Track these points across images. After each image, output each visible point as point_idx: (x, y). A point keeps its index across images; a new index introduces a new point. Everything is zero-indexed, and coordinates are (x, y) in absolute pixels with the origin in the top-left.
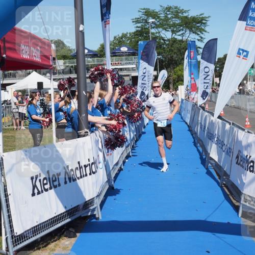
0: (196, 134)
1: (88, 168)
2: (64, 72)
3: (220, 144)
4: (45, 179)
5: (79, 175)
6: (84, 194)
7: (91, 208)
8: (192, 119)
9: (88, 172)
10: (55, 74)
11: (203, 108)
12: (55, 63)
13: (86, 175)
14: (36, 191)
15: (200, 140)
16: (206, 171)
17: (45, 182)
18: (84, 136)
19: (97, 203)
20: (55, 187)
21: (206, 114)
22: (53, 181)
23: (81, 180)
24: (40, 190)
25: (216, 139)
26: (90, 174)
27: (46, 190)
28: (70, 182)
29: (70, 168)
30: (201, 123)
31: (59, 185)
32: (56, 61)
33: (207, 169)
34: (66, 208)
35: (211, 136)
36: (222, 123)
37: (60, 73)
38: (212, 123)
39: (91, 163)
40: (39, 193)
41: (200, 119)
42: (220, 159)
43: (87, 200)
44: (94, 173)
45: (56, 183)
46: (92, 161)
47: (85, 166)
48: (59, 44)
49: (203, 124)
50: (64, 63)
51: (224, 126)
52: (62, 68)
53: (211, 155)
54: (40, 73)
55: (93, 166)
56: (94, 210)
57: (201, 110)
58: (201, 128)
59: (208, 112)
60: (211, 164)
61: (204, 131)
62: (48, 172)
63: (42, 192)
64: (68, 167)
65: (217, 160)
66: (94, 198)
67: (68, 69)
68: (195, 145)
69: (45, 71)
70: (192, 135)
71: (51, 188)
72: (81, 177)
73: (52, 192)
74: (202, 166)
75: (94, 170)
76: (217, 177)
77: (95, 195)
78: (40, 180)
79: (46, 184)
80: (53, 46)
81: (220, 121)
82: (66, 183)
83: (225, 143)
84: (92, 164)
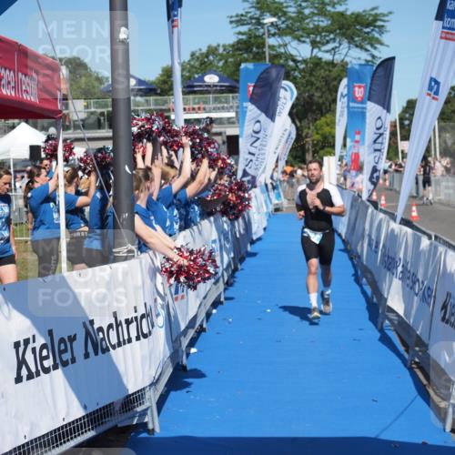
0: (359, 257)
1: (133, 327)
2: (85, 125)
3: (410, 279)
4: (44, 347)
5: (114, 341)
6: (125, 380)
7: (139, 409)
8: (352, 227)
9: (134, 334)
10: (66, 128)
11: (375, 204)
12: (67, 107)
13: (130, 340)
14: (24, 372)
15: (366, 271)
16: (378, 335)
17: (45, 353)
18: (126, 259)
19: (151, 399)
20: (65, 364)
21: (382, 216)
22: (61, 352)
23: (119, 350)
24: (33, 370)
25: (400, 269)
26: (138, 338)
27: (47, 371)
28: (96, 354)
29: (96, 326)
30: (370, 236)
31: (73, 360)
32: (70, 102)
33: (381, 330)
34: (85, 407)
35: (390, 264)
36: (414, 235)
37: (76, 127)
38: (392, 237)
39: (139, 315)
40: (30, 377)
41: (367, 227)
42: (407, 311)
43: (130, 392)
44: (145, 336)
45: (66, 357)
46: (142, 311)
47: (128, 322)
48: (77, 66)
49: (373, 237)
50: (87, 107)
51: (417, 242)
52: (83, 116)
53: (390, 303)
54: (35, 126)
55: (144, 321)
56: (144, 413)
57: (371, 209)
58: (370, 245)
59: (385, 212)
60: (390, 320)
61: (376, 252)
62: (50, 333)
63: (38, 374)
64: (92, 322)
65: (401, 312)
66: (144, 389)
67: (94, 118)
68: (357, 280)
69: (45, 122)
70: (351, 259)
71: (55, 367)
72: (119, 344)
73: (58, 374)
74: (370, 325)
75: (145, 331)
76: (401, 348)
77: (147, 383)
78: (34, 350)
79: (47, 357)
80: (64, 71)
81: (409, 230)
82: (87, 356)
83: (420, 277)
84: (143, 316)
